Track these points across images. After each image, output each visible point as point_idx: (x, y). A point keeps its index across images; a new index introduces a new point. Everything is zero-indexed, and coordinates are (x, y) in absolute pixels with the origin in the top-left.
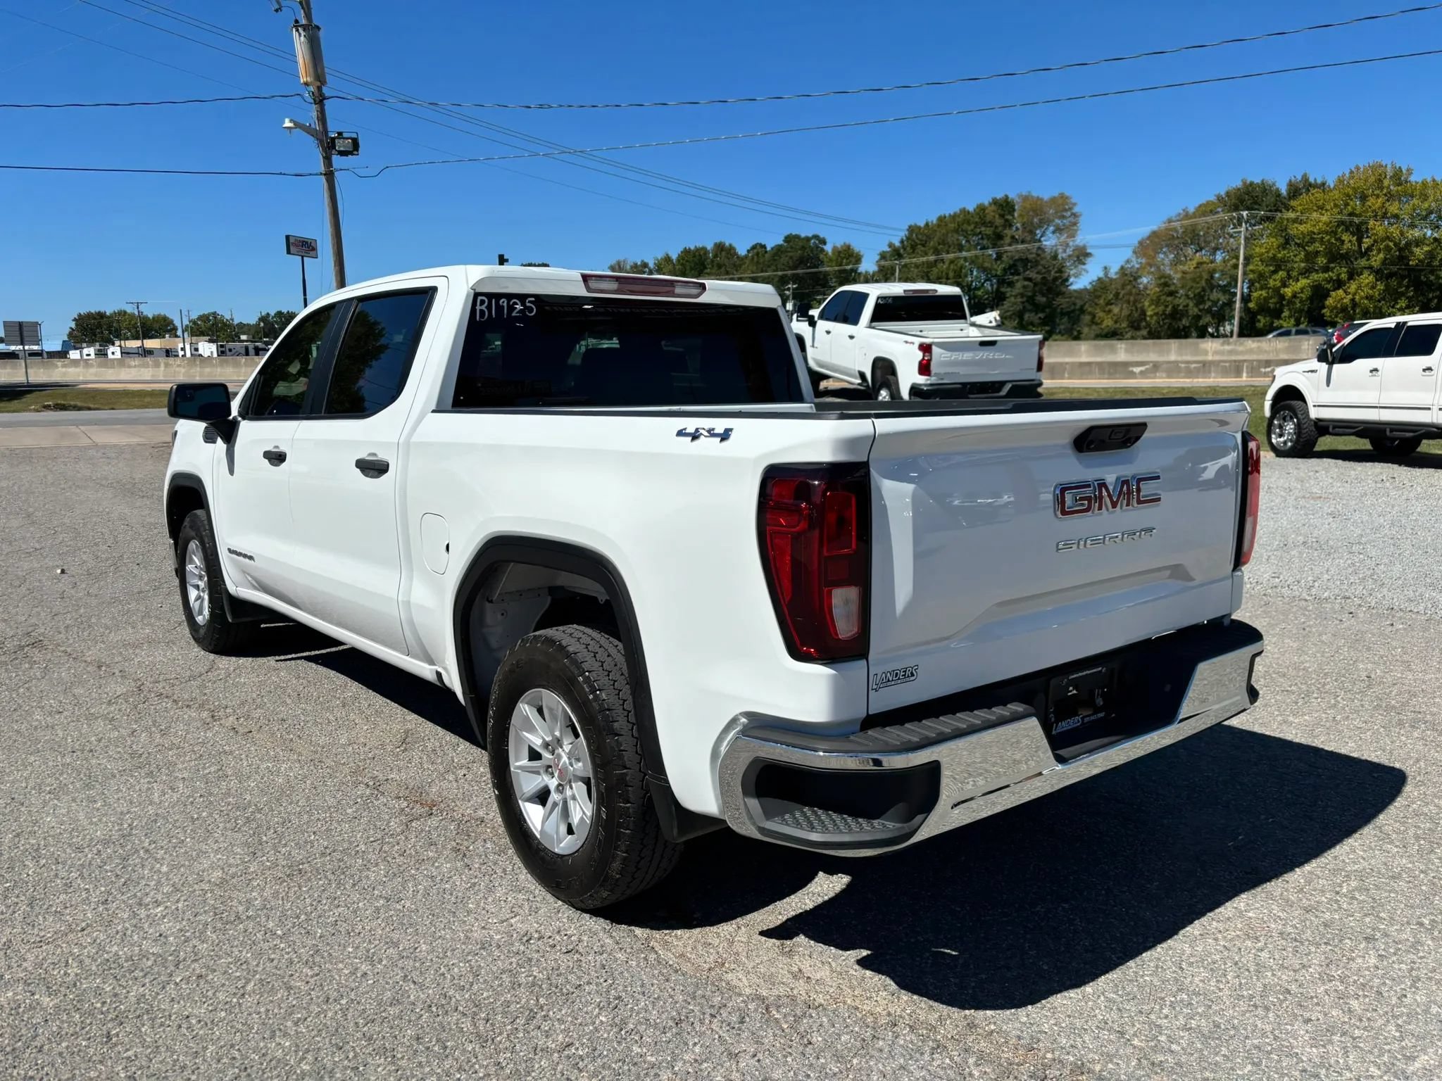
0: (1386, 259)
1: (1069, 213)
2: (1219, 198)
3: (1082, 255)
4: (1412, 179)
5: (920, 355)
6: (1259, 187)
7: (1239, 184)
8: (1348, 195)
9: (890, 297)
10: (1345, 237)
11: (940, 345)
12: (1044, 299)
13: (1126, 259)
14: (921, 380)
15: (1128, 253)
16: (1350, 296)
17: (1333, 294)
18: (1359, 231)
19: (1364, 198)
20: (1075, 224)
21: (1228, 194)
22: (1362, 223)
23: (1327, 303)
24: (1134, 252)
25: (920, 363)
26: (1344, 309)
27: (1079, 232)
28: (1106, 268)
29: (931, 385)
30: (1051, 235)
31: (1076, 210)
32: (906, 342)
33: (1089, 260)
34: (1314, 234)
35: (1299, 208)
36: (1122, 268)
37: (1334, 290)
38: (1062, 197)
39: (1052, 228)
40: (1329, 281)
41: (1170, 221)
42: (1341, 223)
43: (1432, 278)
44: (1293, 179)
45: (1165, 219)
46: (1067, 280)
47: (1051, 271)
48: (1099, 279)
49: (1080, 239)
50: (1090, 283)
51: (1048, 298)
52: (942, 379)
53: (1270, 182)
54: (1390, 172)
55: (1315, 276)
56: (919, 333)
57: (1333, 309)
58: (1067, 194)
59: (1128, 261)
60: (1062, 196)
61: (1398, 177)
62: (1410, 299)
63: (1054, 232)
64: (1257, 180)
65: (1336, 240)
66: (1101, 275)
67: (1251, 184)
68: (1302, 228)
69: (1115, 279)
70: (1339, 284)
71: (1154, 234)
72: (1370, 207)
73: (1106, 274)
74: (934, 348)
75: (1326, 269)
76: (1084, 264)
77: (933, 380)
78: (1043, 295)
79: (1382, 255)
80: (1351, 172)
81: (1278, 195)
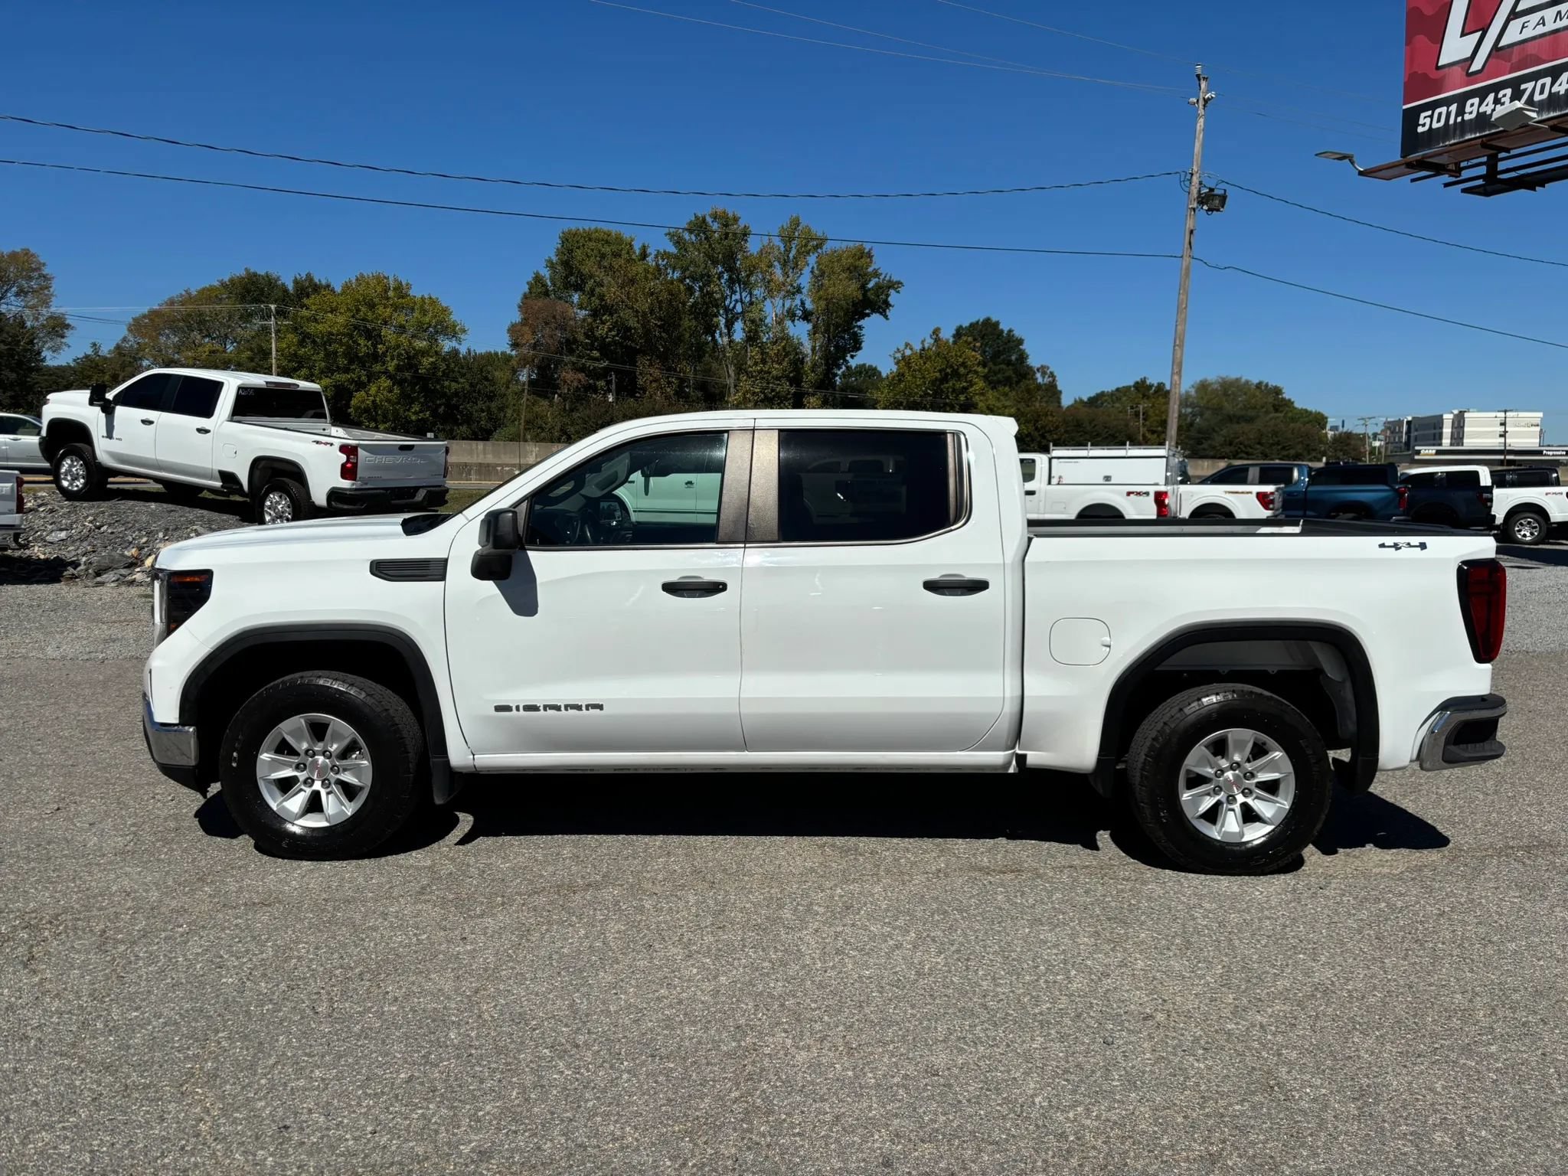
0: (398, 365)
1: (36, 274)
2: (223, 285)
3: (58, 327)
4: (411, 293)
5: (343, 458)
6: (263, 279)
7: (243, 273)
8: (358, 301)
9: (251, 388)
10: (362, 342)
11: (365, 448)
12: (13, 376)
13: (121, 337)
14: (346, 484)
15: (123, 332)
16: (372, 398)
17: (357, 394)
18: (374, 336)
19: (372, 306)
20: (48, 288)
21: (231, 280)
22: (374, 329)
23: (352, 402)
24: (130, 330)
25: (343, 466)
26: (367, 410)
27: (53, 299)
28: (94, 345)
29: (356, 490)
30: (13, 298)
31: (46, 271)
32: (317, 442)
33: (67, 333)
34: (333, 335)
35: (313, 307)
36: (118, 347)
37: (356, 391)
38: (27, 254)
39: (14, 289)
40: (352, 381)
41: (172, 303)
42: (356, 327)
43: (438, 387)
44: (298, 277)
45: (166, 298)
46: (39, 353)
47: (19, 341)
48: (87, 357)
49: (56, 308)
50: (74, 360)
51: (18, 374)
52: (366, 484)
53: (274, 276)
54: (392, 285)
55: (337, 376)
56: (321, 432)
57: (357, 408)
58: (33, 250)
59: (124, 340)
60: (26, 252)
61: (400, 290)
62: (422, 404)
63: (17, 295)
64: (262, 272)
65: (353, 342)
66: (90, 352)
67: (255, 275)
68: (320, 327)
69: (110, 359)
70: (361, 386)
71: (154, 314)
72: (380, 315)
73: (96, 353)
74: (360, 451)
75: (347, 370)
76: (63, 337)
77: (358, 484)
78: (12, 371)
79: (395, 362)
80: (357, 280)
81: (286, 291)
